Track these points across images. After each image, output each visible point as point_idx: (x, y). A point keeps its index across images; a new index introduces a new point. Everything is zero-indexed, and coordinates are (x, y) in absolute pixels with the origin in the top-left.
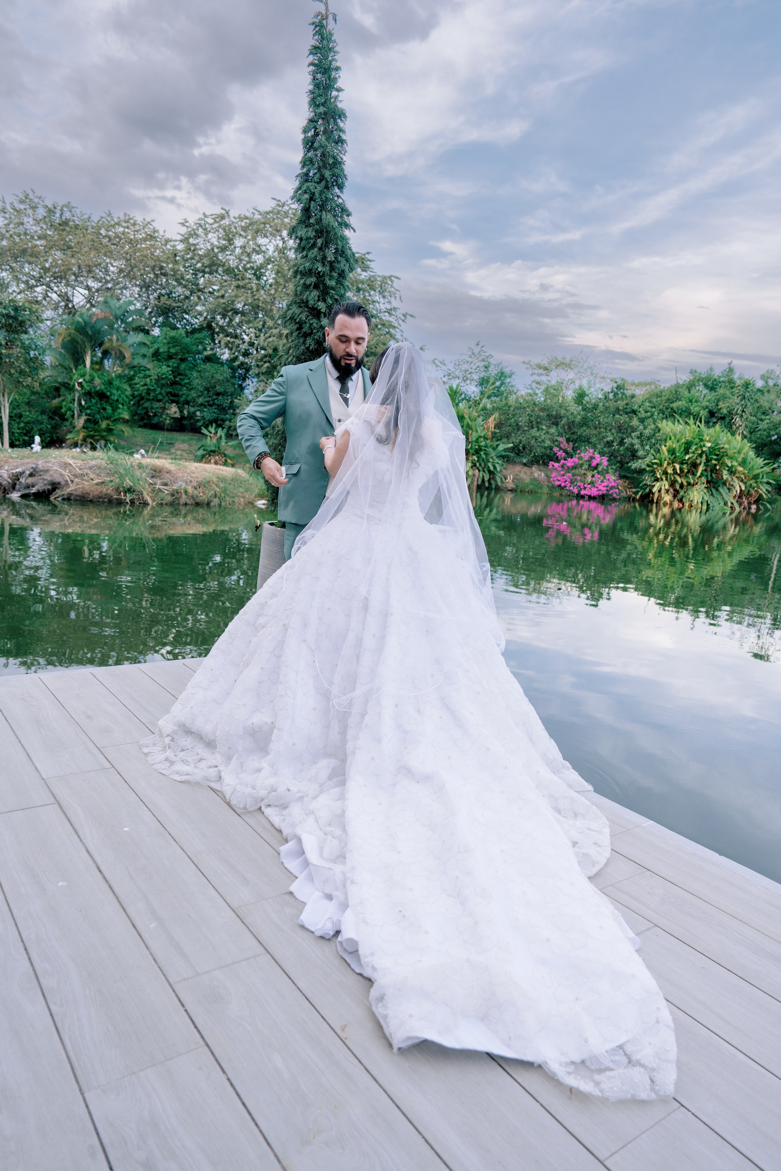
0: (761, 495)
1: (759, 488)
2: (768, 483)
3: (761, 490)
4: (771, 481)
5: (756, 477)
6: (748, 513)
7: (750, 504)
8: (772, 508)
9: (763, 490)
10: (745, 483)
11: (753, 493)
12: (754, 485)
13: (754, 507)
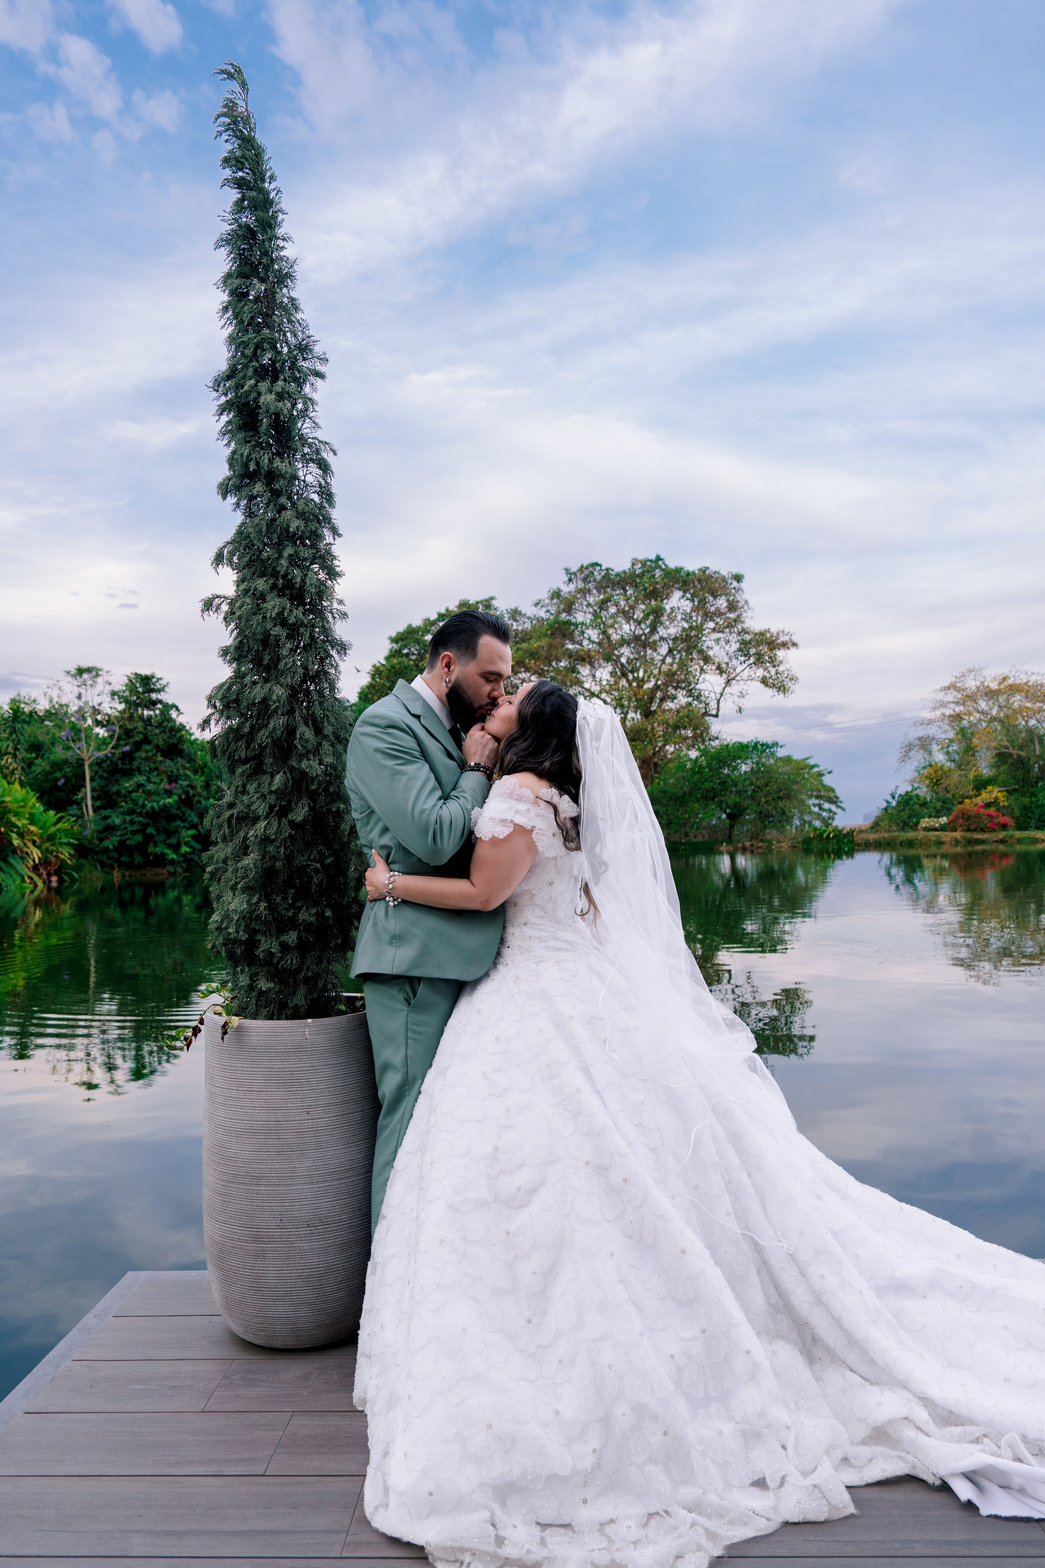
0: (63, 861)
1: (58, 852)
2: (68, 844)
3: (62, 853)
4: (72, 841)
5: (51, 838)
6: (50, 889)
7: (49, 875)
8: (80, 877)
9: (65, 853)
10: (39, 847)
11: (53, 859)
12: (51, 848)
13: (54, 879)
